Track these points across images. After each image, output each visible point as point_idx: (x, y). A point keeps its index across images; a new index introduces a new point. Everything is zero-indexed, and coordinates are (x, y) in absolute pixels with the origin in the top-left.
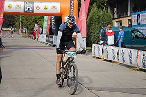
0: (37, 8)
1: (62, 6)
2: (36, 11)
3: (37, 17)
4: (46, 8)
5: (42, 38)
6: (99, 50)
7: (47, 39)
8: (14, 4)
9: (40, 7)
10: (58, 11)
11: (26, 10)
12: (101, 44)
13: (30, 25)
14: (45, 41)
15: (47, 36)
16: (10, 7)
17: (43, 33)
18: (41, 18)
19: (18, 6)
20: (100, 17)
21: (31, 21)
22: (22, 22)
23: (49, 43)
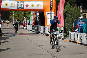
0: (26, 6)
1: (44, 4)
2: (25, 8)
3: (26, 12)
4: (33, 6)
5: (30, 27)
6: (74, 36)
7: (34, 28)
8: (9, 3)
9: (28, 5)
10: (41, 8)
11: (19, 7)
12: (76, 32)
13: (20, 18)
14: (32, 29)
15: (33, 26)
16: (6, 5)
17: (30, 23)
18: (29, 13)
19: (13, 5)
20: (72, 11)
21: (21, 15)
22: (15, 16)
23: (35, 31)
